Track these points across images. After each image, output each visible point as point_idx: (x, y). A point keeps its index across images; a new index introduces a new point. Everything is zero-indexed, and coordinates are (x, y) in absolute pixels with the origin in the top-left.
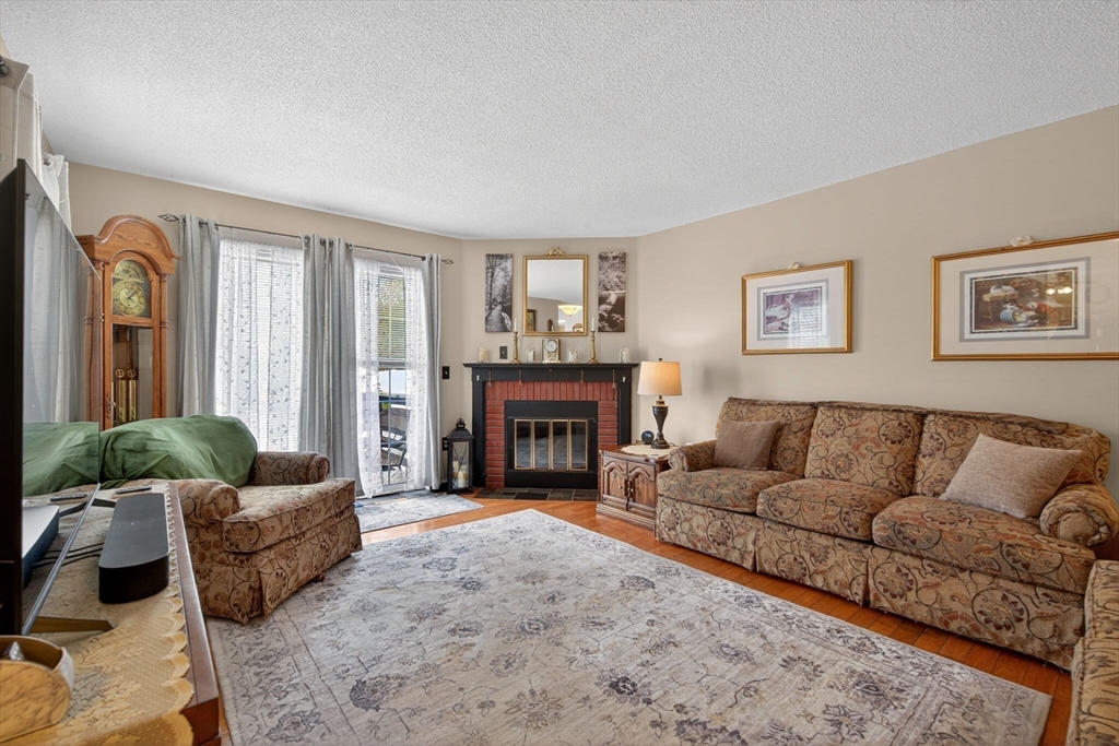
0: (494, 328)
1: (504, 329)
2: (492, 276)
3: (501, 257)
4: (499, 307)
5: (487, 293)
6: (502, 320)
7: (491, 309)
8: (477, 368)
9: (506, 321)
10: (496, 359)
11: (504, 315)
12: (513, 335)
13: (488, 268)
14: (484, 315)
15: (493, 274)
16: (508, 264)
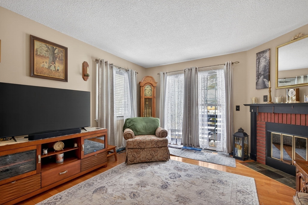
0: (260, 87)
1: (265, 87)
2: (259, 63)
3: (263, 52)
4: (262, 77)
5: (257, 71)
6: (264, 82)
7: (258, 78)
8: (252, 107)
9: (266, 83)
10: (262, 102)
11: (265, 80)
12: (268, 89)
13: (257, 60)
14: (255, 81)
15: (259, 61)
16: (267, 54)
